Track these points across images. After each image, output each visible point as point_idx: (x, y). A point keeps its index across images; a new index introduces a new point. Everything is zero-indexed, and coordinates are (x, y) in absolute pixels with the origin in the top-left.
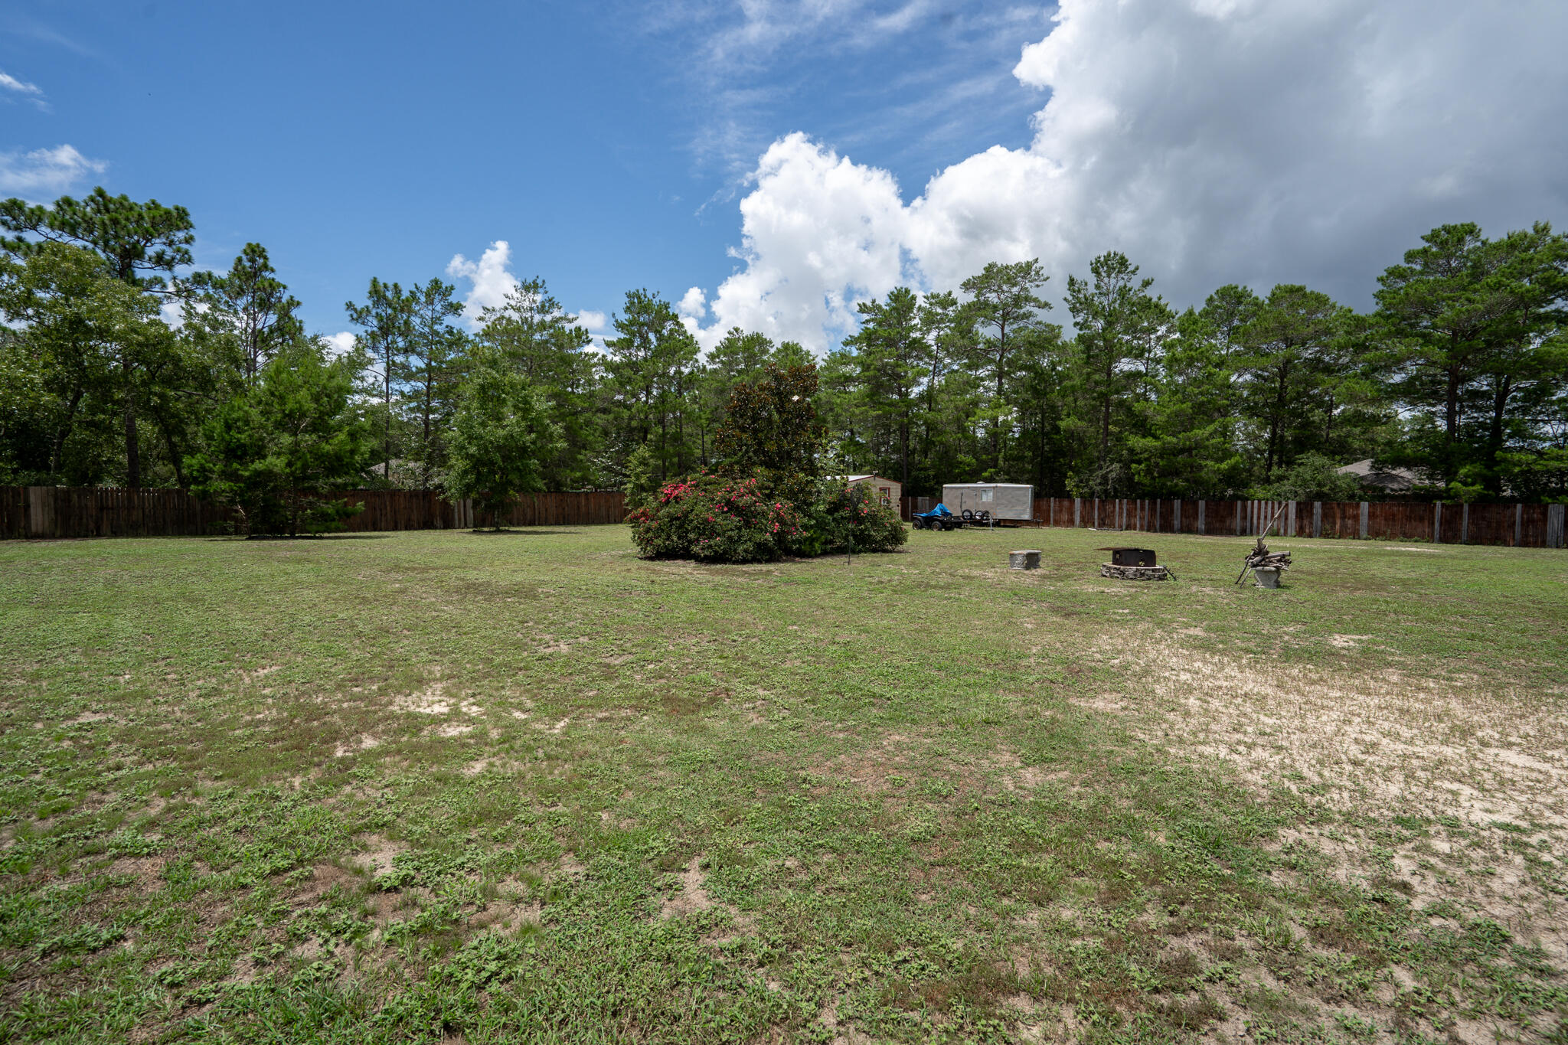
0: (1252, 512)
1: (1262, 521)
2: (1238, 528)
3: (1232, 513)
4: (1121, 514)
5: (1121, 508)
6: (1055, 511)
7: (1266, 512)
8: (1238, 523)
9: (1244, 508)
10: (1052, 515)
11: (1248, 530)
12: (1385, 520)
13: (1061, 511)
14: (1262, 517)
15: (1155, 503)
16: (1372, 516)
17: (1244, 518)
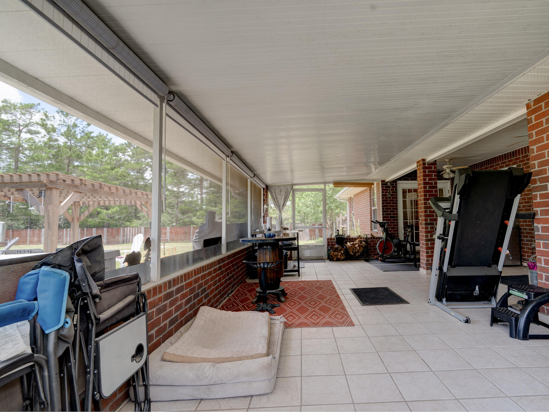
0: (127, 233)
1: (131, 237)
2: (121, 241)
3: (118, 234)
4: (66, 236)
5: (67, 233)
6: (30, 236)
7: (132, 233)
8: (121, 238)
9: (124, 230)
10: (28, 238)
11: (125, 241)
12: (175, 234)
13: (34, 236)
14: (131, 235)
15: (84, 230)
16: (171, 232)
17: (124, 236)
